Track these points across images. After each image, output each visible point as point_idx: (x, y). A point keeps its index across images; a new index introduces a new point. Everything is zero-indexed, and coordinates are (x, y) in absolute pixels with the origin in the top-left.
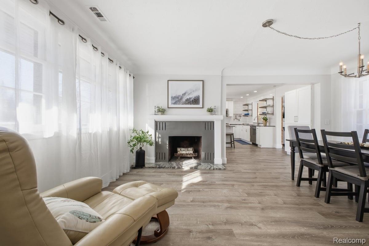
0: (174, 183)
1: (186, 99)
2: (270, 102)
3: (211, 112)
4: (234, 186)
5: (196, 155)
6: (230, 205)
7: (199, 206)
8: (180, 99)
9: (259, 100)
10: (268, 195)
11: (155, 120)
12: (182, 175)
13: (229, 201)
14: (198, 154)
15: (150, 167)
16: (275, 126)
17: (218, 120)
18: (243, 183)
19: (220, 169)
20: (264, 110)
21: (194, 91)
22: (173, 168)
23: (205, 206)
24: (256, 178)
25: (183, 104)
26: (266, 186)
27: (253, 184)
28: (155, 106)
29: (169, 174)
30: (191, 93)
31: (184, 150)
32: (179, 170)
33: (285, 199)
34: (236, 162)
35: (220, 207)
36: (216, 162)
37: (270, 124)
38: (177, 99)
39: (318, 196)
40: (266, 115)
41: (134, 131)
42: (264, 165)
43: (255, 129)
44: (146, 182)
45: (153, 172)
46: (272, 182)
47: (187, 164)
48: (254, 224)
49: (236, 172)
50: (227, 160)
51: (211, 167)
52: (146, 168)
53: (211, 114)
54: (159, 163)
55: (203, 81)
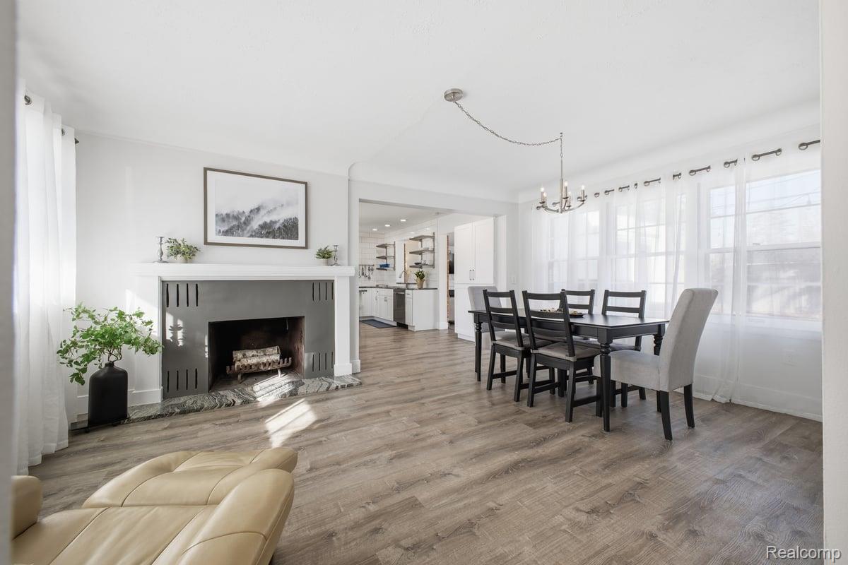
0: (247, 441)
1: (261, 222)
2: (427, 244)
3: (328, 258)
4: (390, 413)
5: (288, 362)
6: (394, 452)
7: (331, 476)
8: (245, 223)
9: (409, 238)
10: (452, 415)
11: (160, 277)
12: (262, 417)
13: (391, 446)
14: (292, 360)
15: (149, 418)
16: (436, 289)
17: (341, 276)
18: (405, 405)
19: (350, 386)
20: (418, 259)
21: (282, 205)
22: (228, 405)
23: (344, 471)
24: (423, 389)
25: (252, 236)
26: (444, 401)
27: (422, 401)
28: (161, 238)
29: (222, 422)
30: (275, 208)
31: (253, 356)
32: (248, 406)
33: (478, 415)
34: (379, 366)
35: (378, 462)
36: (337, 373)
37: (427, 285)
38: (235, 223)
39: (518, 399)
40: (421, 267)
41: (79, 312)
42: (430, 363)
43: (404, 295)
44: (193, 453)
45: (166, 429)
46: (451, 392)
47: (267, 390)
48: (447, 472)
49: (385, 386)
50: (361, 364)
51: (330, 384)
52: (134, 421)
53: (328, 264)
54: (176, 401)
55: (306, 184)
